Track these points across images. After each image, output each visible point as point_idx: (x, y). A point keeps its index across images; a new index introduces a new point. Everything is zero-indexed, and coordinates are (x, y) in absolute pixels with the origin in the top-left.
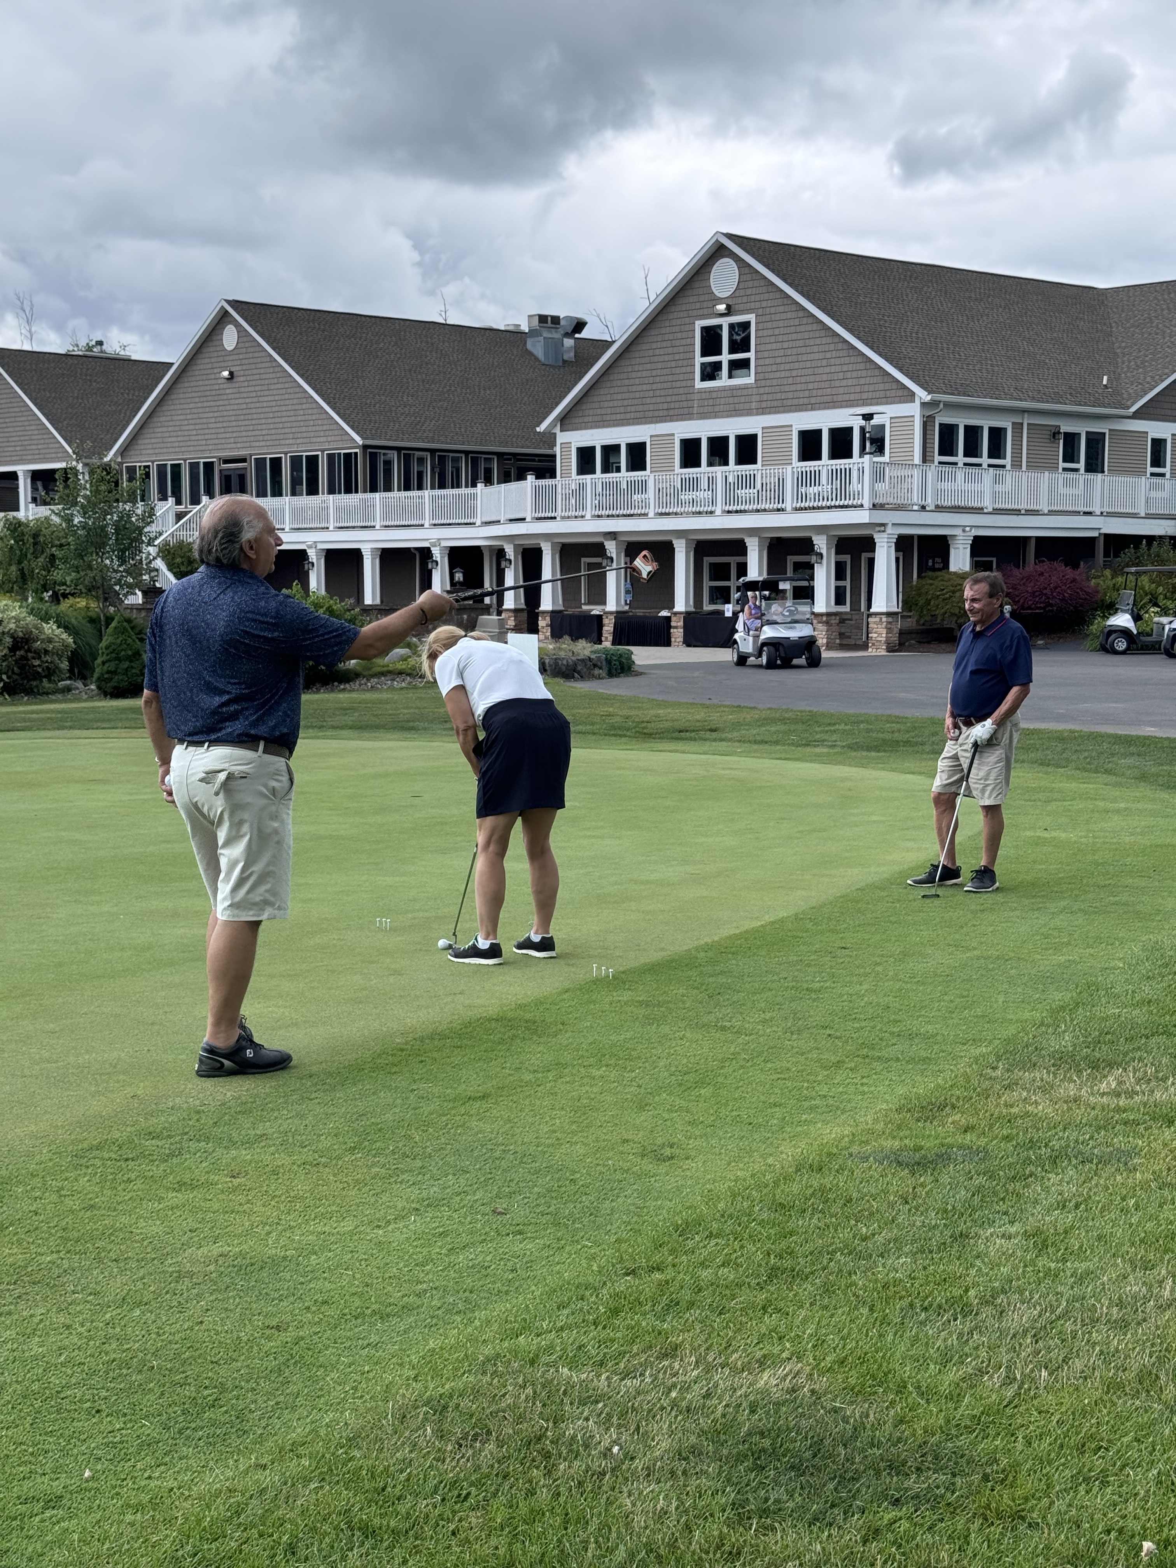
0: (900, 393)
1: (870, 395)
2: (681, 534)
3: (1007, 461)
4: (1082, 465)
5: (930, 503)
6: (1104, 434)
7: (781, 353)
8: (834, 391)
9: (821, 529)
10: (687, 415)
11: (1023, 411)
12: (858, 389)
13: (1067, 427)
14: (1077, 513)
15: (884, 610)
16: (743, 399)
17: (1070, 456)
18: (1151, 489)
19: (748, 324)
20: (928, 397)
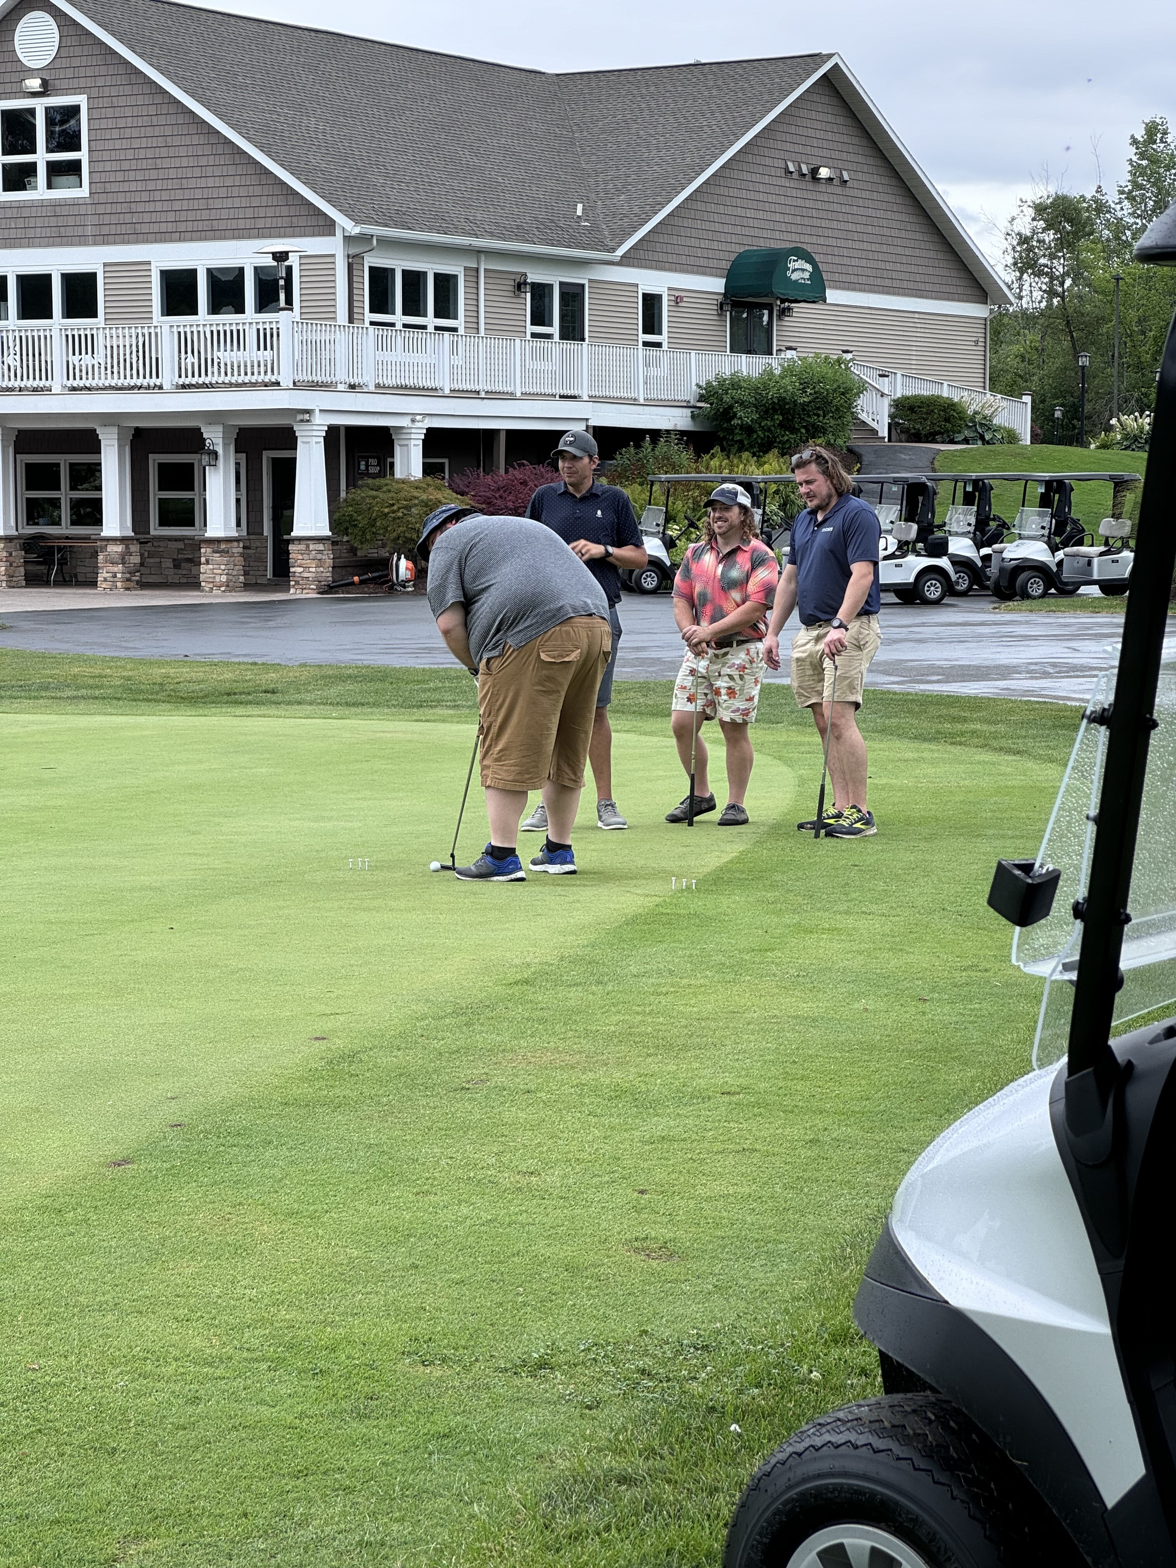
0: (313, 221)
1: (268, 223)
3: (459, 323)
4: (555, 329)
5: (368, 381)
6: (583, 286)
7: (130, 154)
8: (214, 214)
9: (214, 416)
11: (479, 252)
12: (249, 213)
13: (535, 276)
15: (311, 533)
16: (71, 221)
17: (540, 317)
18: (647, 365)
19: (75, 110)
20: (354, 229)
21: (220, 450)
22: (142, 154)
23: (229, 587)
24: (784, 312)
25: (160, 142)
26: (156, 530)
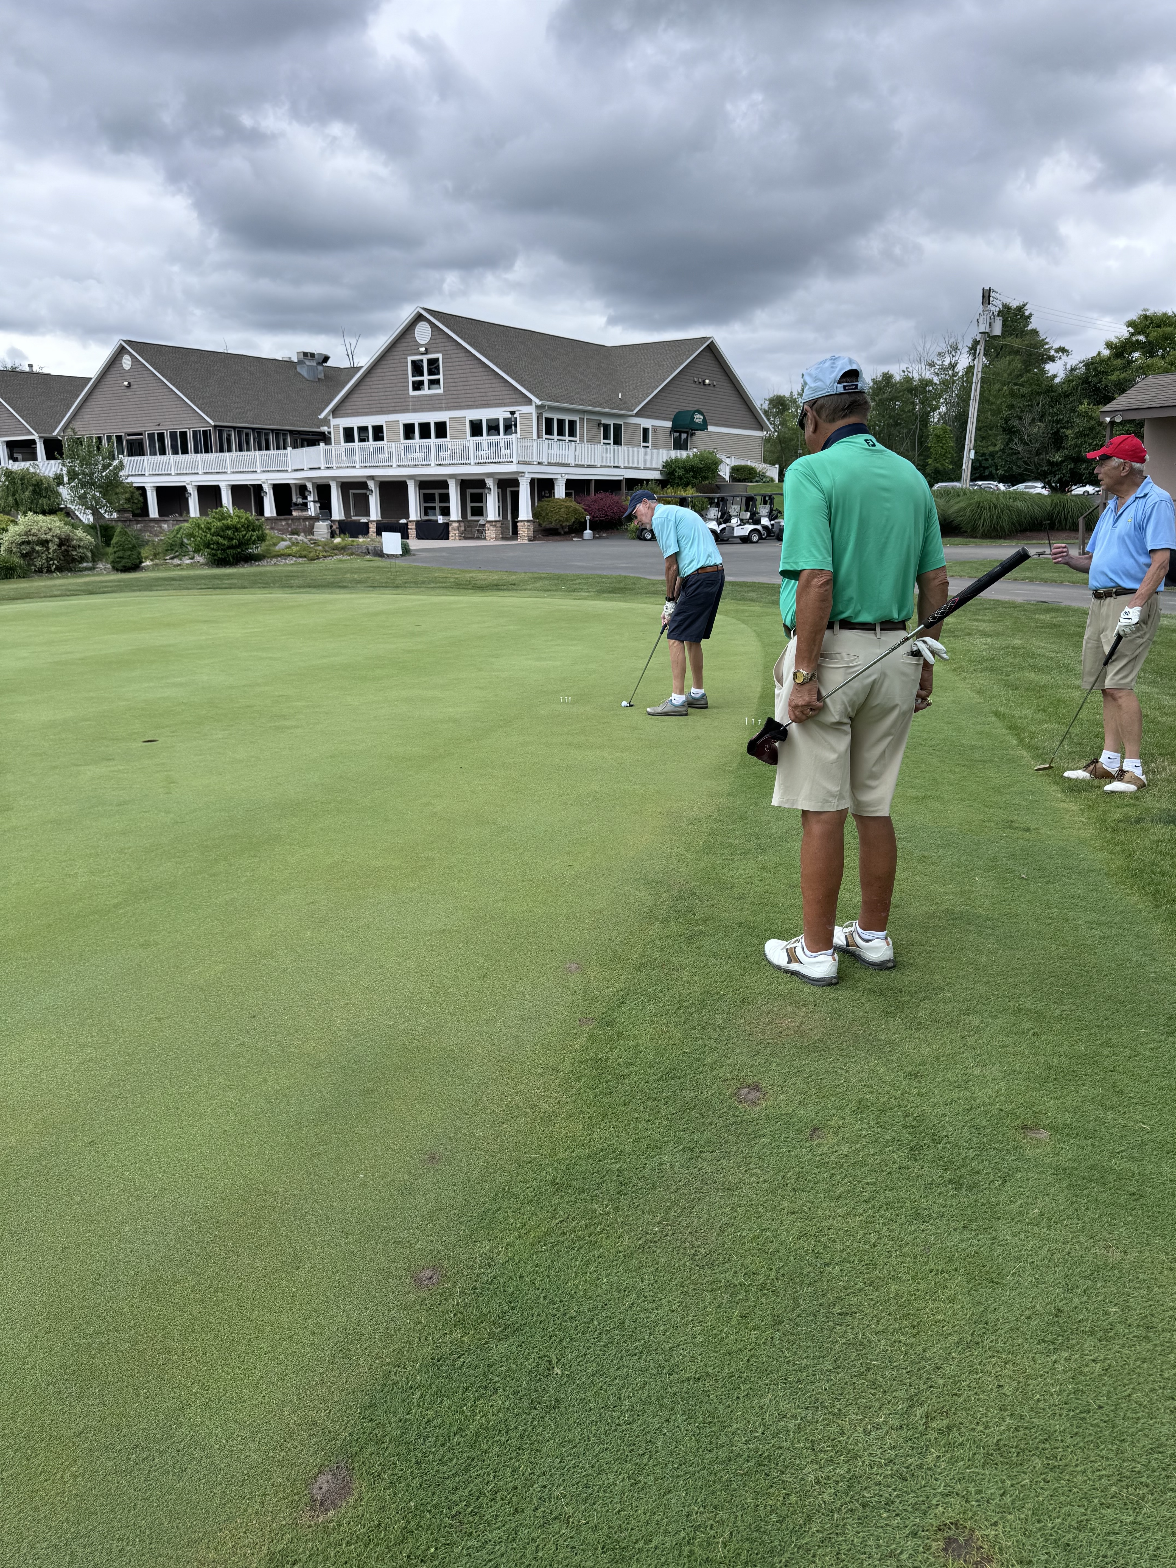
0: (524, 400)
1: (508, 401)
2: (411, 477)
3: (577, 439)
4: (612, 441)
5: (545, 461)
6: (621, 425)
7: (458, 376)
8: (488, 398)
9: (490, 475)
10: (405, 410)
11: (584, 412)
12: (501, 397)
13: (604, 421)
14: (610, 467)
15: (526, 519)
16: (437, 402)
17: (606, 437)
18: (645, 455)
19: (438, 359)
20: (539, 403)
21: (492, 487)
22: (462, 376)
23: (497, 539)
24: (693, 435)
25: (468, 371)
26: (470, 518)
